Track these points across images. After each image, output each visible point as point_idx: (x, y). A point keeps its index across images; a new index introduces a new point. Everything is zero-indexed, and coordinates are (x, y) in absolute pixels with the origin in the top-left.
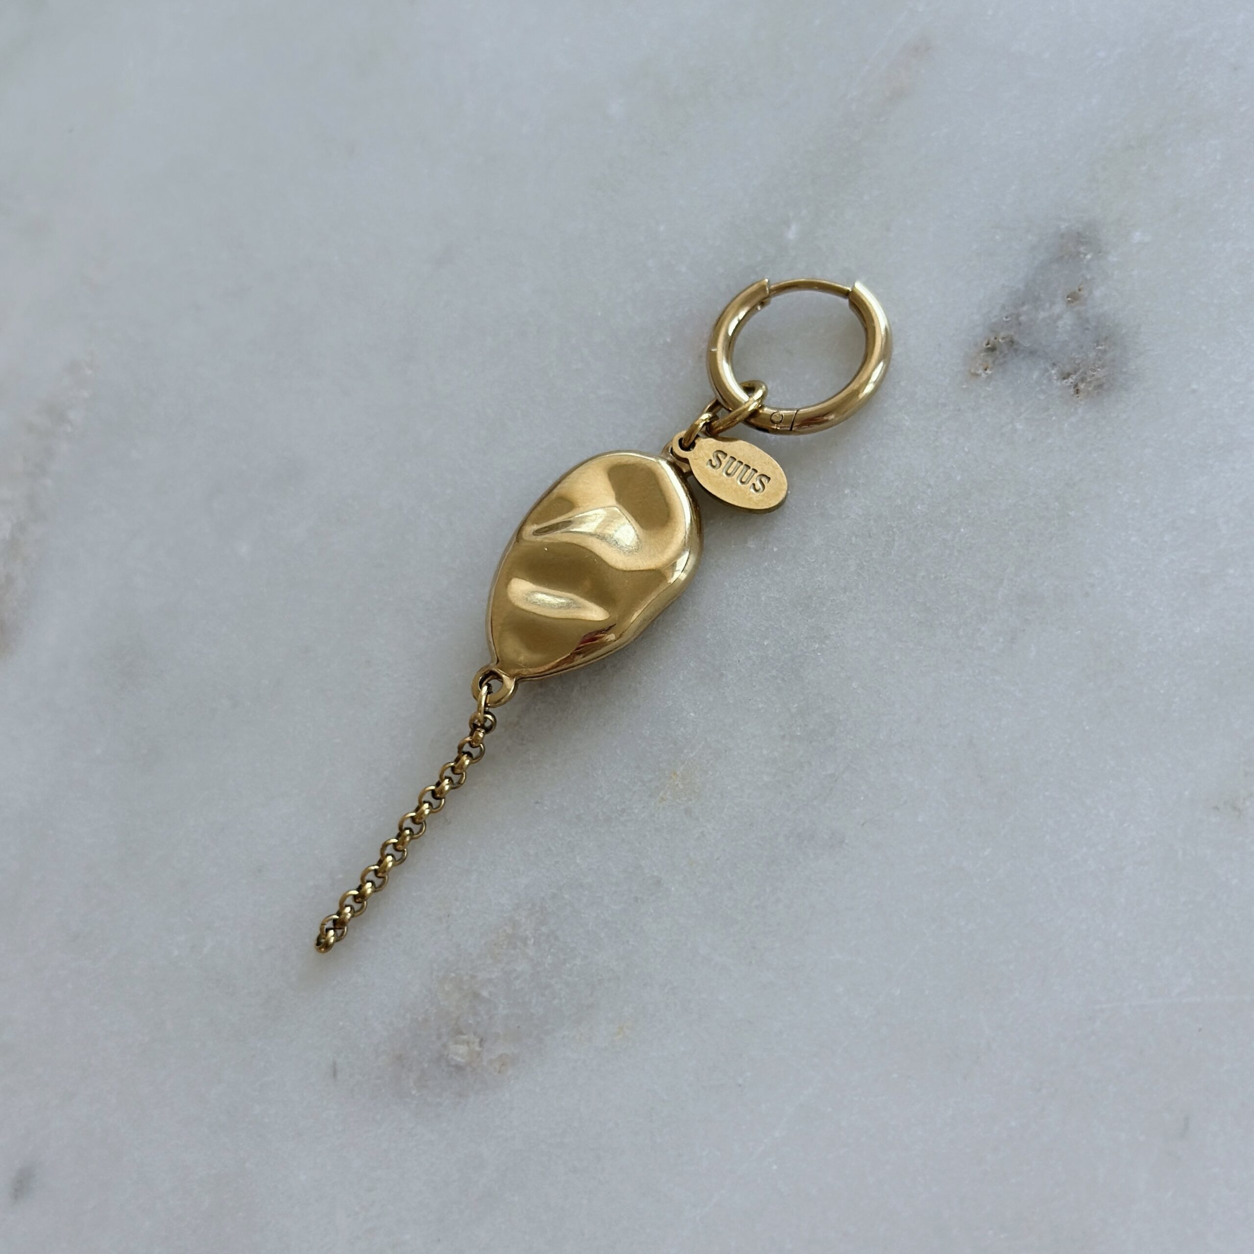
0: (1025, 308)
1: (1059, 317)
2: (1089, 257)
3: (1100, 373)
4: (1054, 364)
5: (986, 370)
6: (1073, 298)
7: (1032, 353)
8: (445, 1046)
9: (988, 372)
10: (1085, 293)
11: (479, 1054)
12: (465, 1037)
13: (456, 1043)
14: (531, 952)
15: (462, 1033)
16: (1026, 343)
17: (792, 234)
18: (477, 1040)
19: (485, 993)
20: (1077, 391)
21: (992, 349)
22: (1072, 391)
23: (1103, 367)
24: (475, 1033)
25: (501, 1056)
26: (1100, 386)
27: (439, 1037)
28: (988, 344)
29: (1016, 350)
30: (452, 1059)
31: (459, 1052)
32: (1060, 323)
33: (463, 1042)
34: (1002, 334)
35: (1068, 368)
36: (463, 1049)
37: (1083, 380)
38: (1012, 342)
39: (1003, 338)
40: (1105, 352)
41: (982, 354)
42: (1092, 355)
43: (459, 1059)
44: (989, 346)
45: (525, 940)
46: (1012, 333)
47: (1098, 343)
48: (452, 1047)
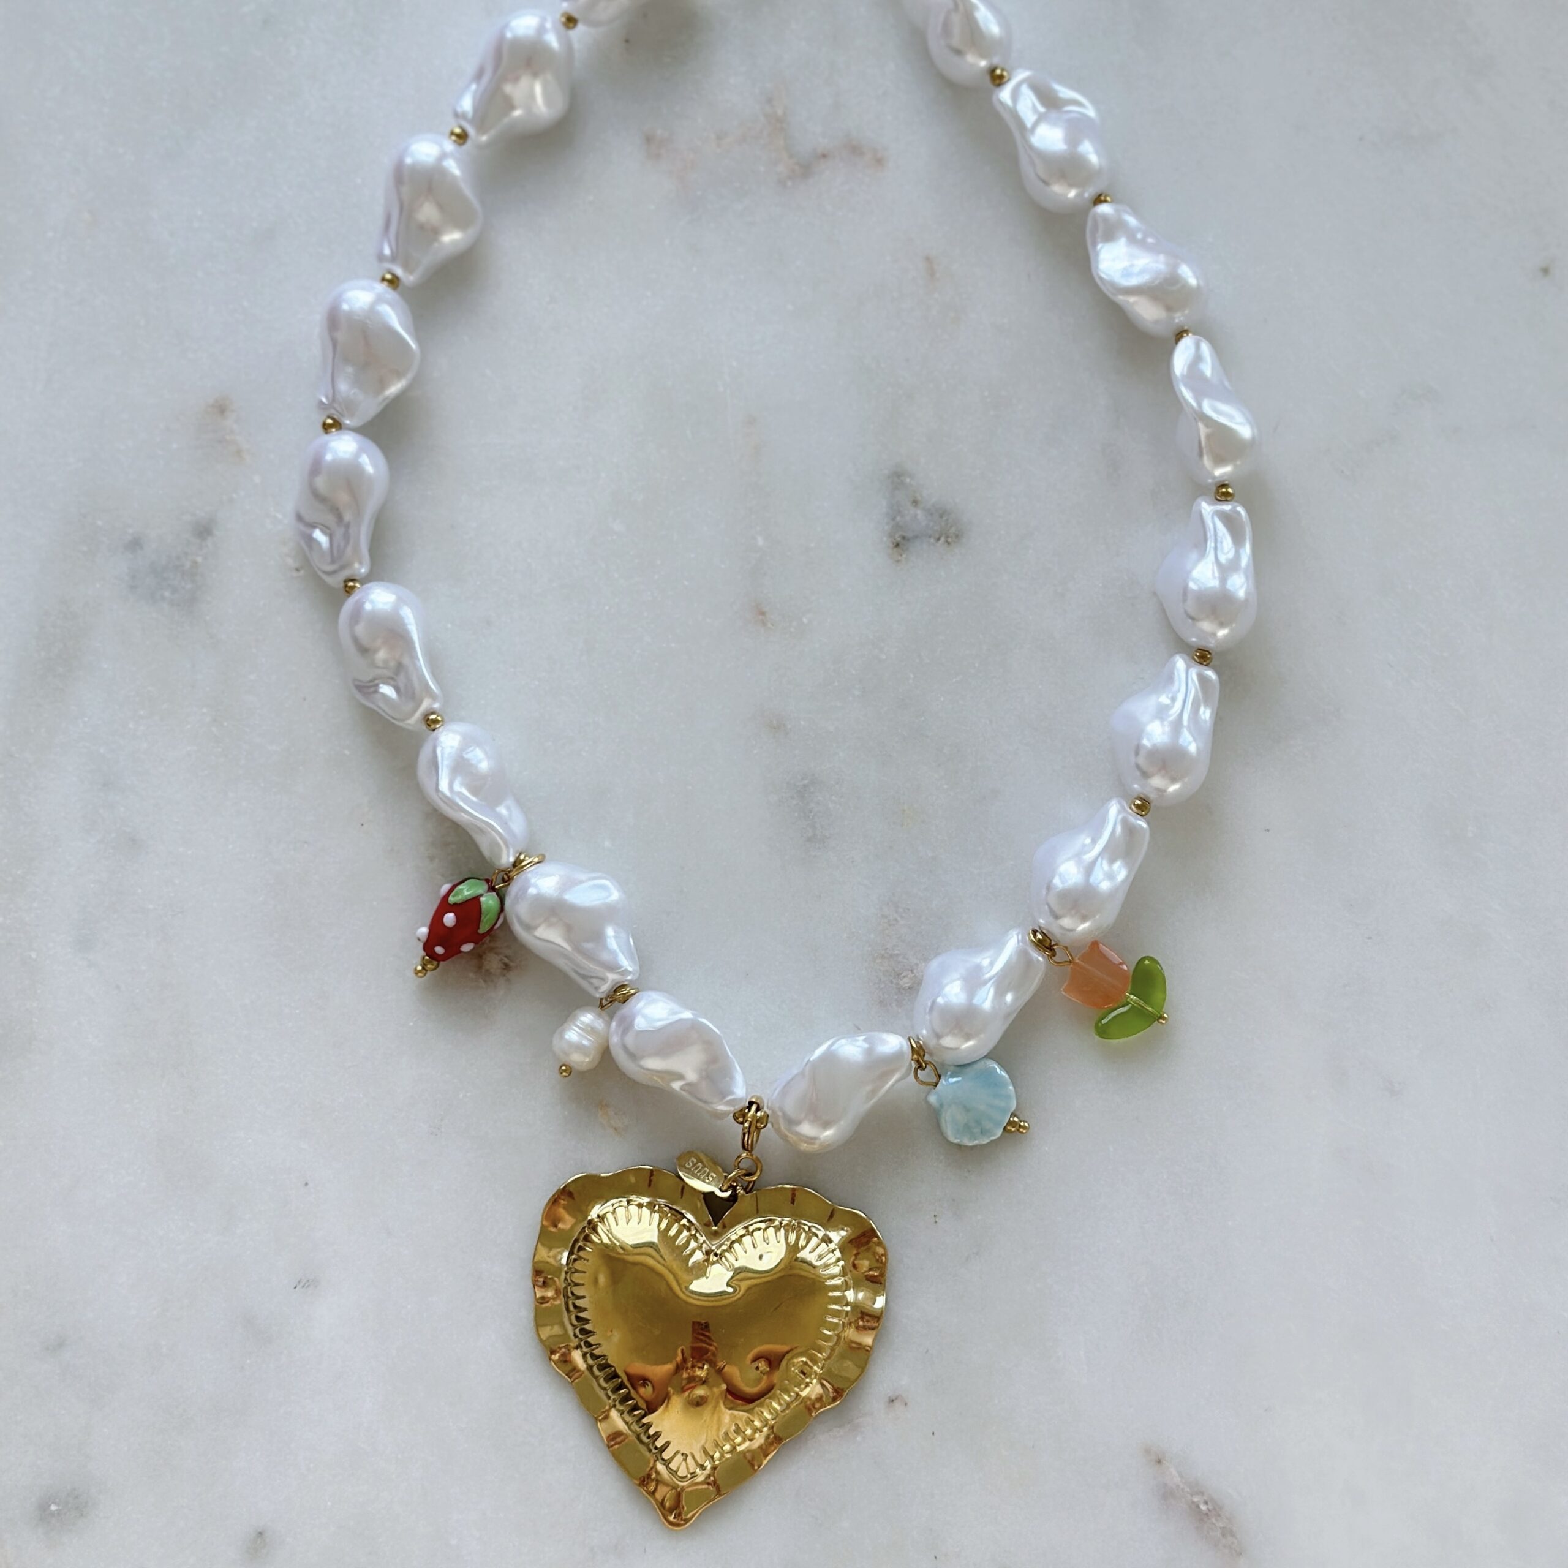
0: (898, 518)
1: (916, 515)
2: (908, 480)
3: (953, 530)
4: (930, 537)
5: (901, 555)
6: (915, 503)
7: (916, 537)
8: (898, 984)
9: (904, 556)
10: (919, 498)
11: (915, 976)
12: (903, 975)
14: (902, 922)
15: (899, 975)
16: (909, 535)
17: (760, 541)
18: (910, 972)
19: (896, 952)
20: (949, 543)
21: (897, 545)
22: (946, 544)
23: (951, 527)
26: (957, 536)
27: (892, 982)
28: (893, 543)
29: (908, 540)
30: (905, 987)
31: (905, 982)
32: (919, 517)
33: (904, 977)
34: (897, 536)
35: (937, 536)
36: (906, 980)
37: (947, 537)
38: (904, 538)
39: (899, 537)
40: (947, 520)
41: (895, 549)
42: (943, 524)
43: (909, 985)
44: (895, 544)
45: (896, 920)
46: (900, 533)
47: (941, 516)
48: (901, 983)
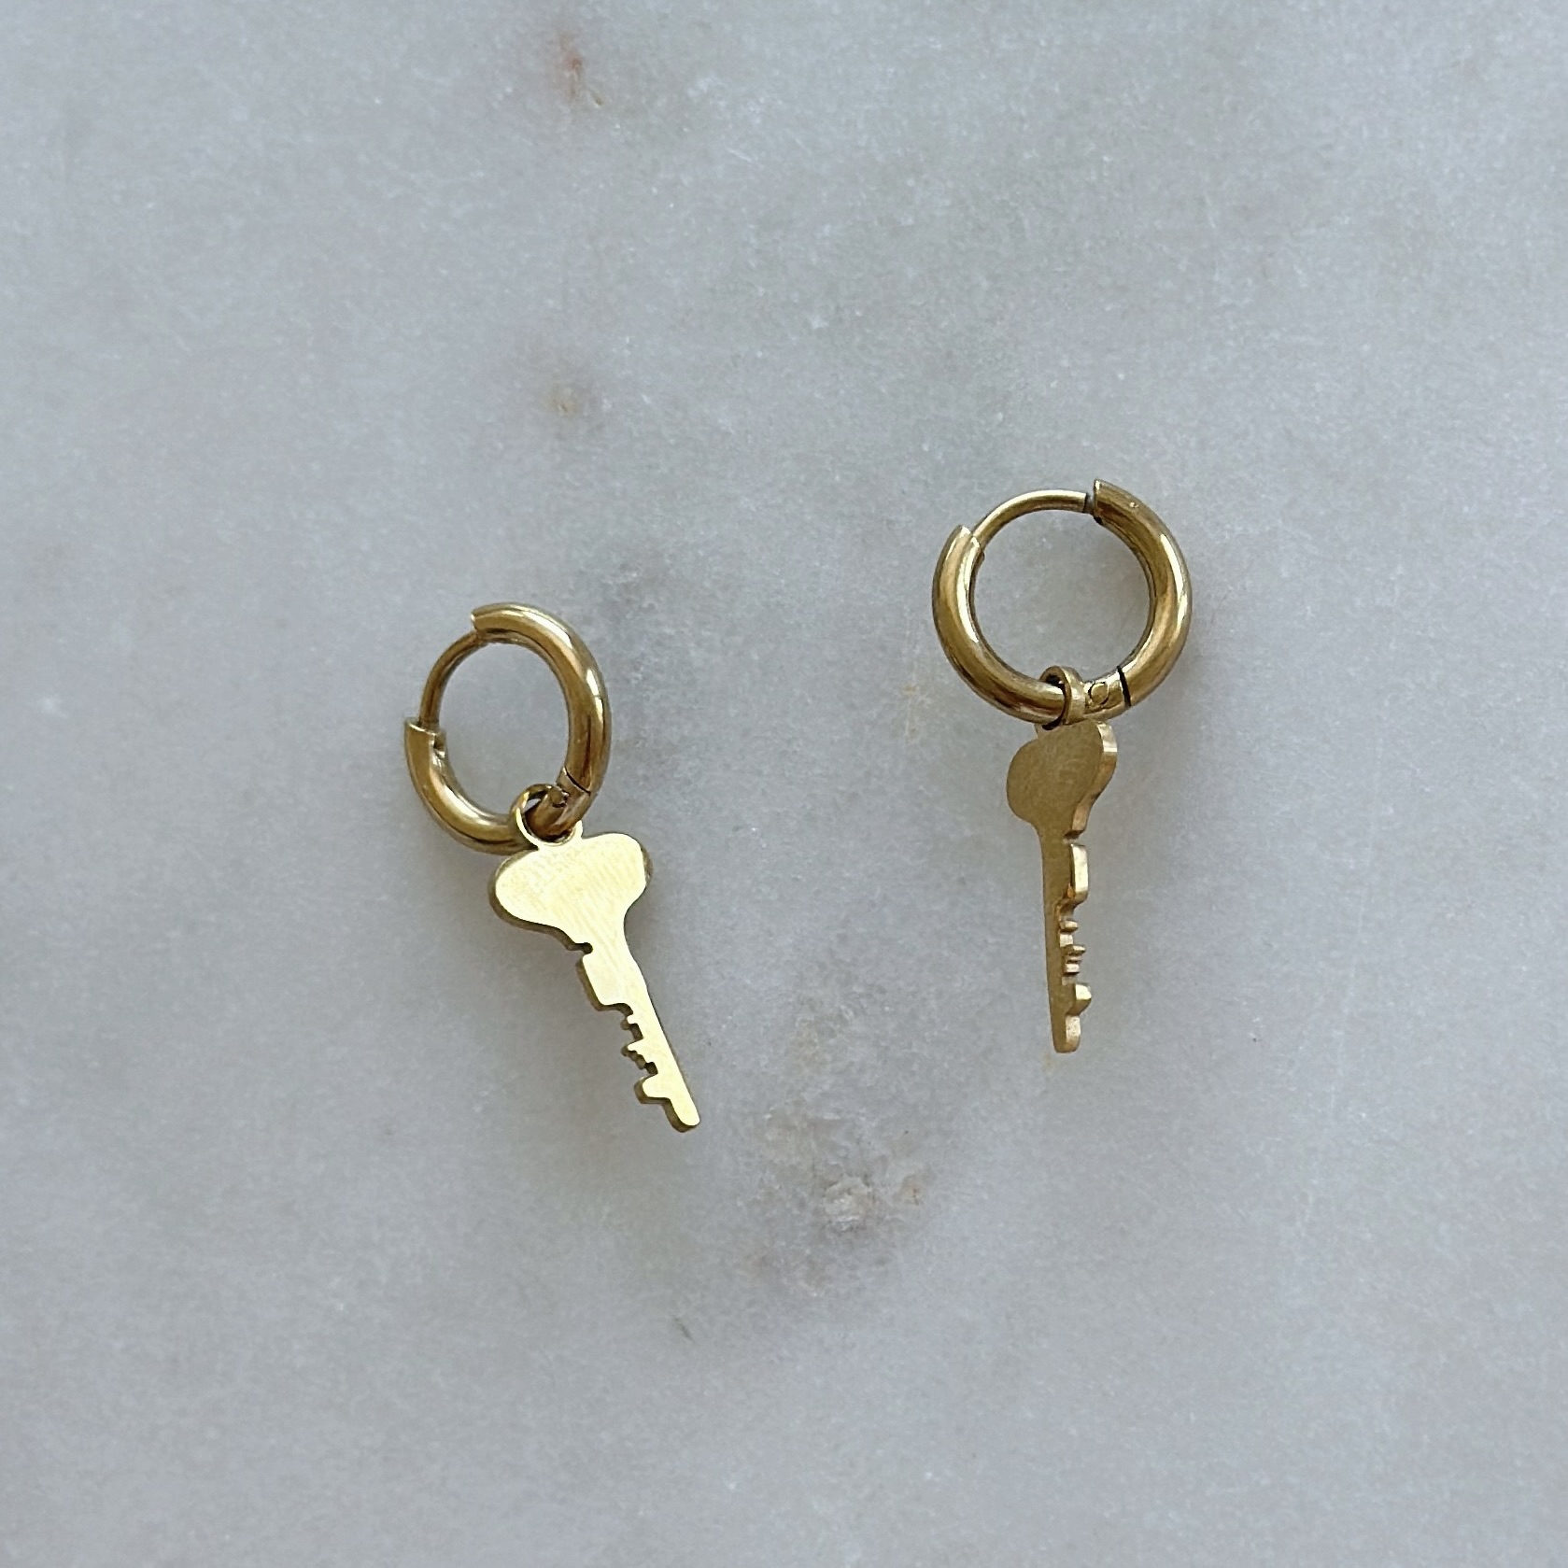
13: (831, 1200)
24: (850, 1175)
25: (906, 1184)
